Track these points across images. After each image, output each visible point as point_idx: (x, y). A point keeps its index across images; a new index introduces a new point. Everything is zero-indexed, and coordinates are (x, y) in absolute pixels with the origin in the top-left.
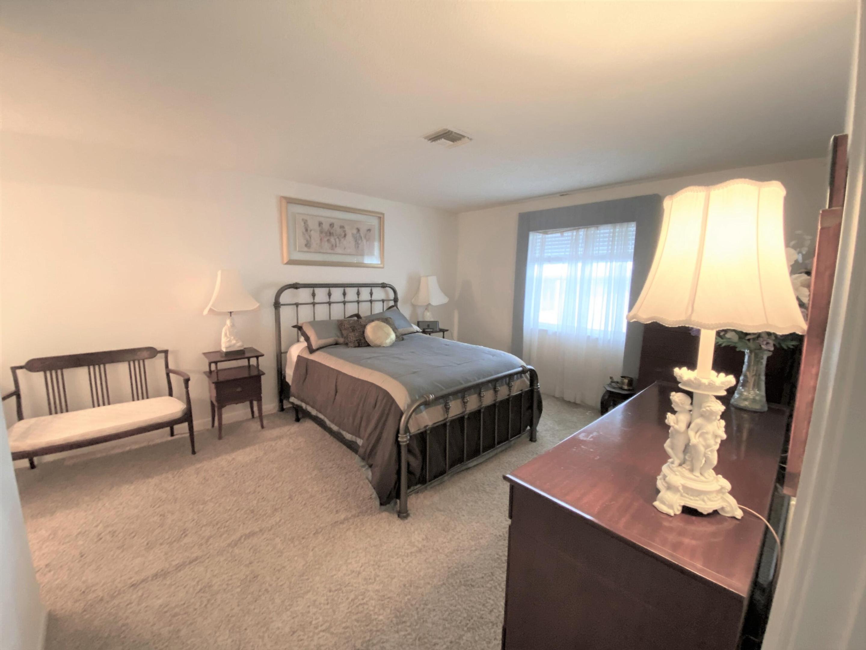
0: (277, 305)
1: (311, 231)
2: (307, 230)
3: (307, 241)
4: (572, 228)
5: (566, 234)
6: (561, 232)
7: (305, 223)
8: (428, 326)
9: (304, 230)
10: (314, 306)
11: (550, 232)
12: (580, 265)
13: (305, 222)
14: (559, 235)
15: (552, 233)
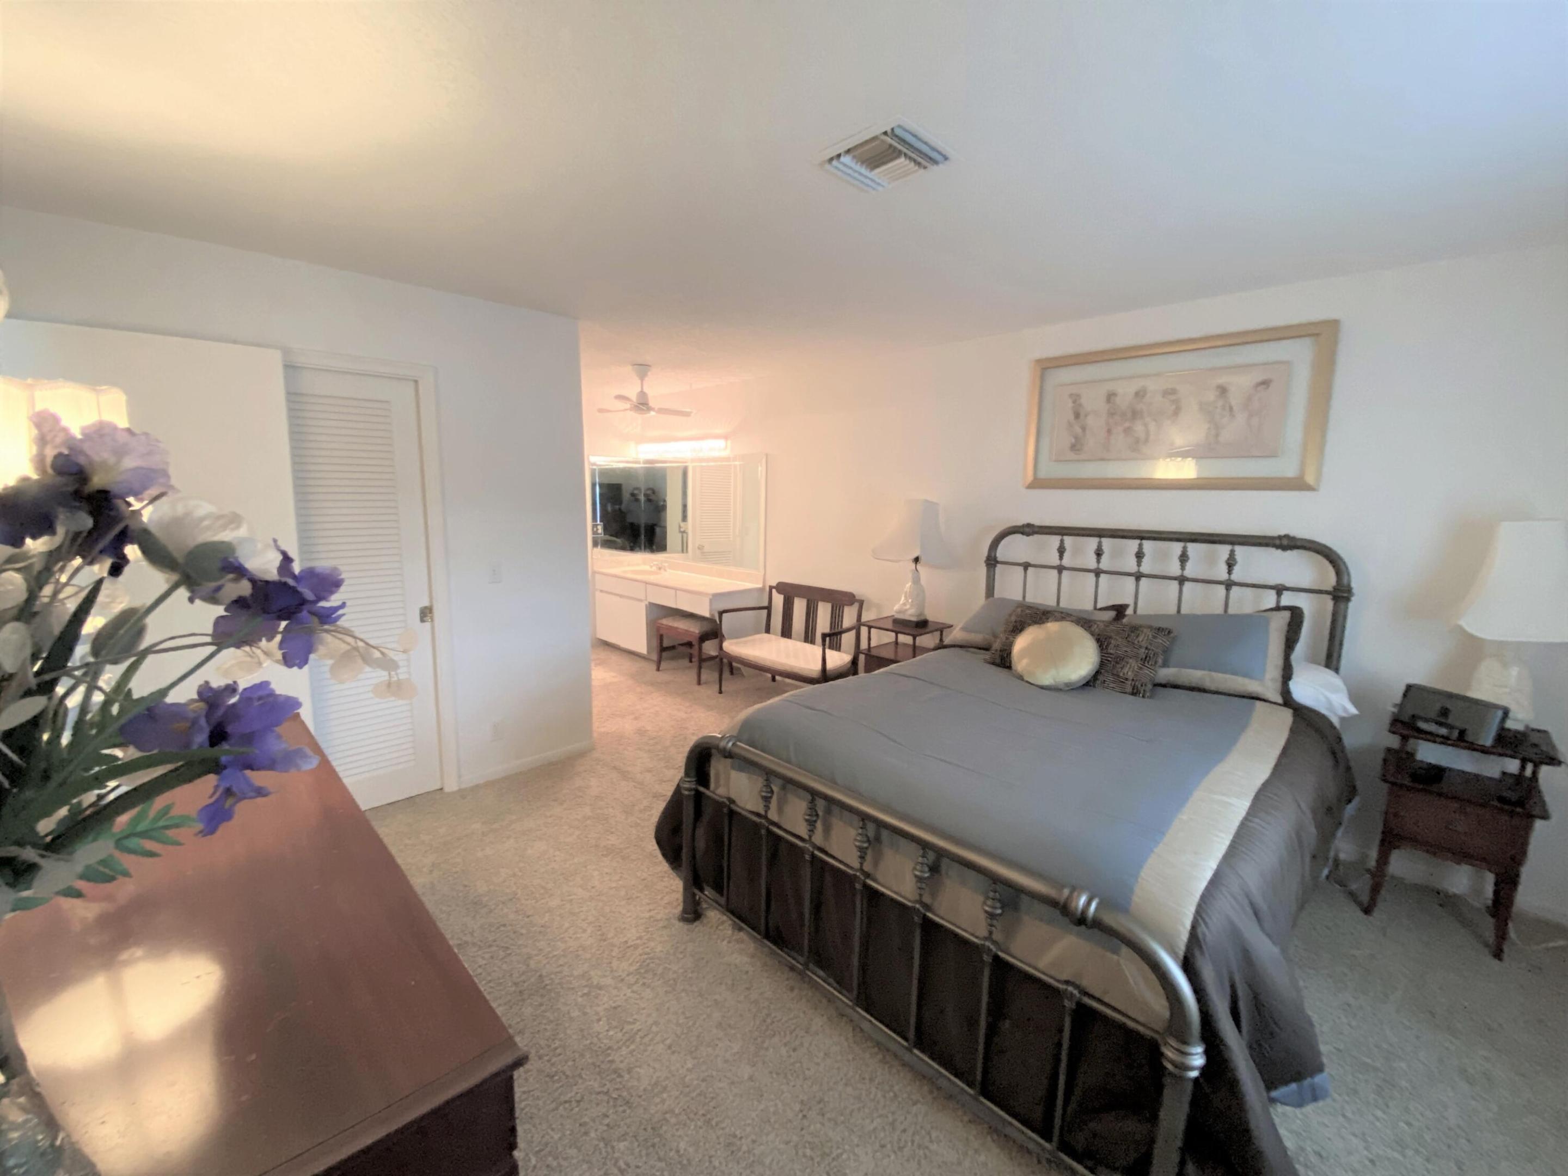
0: (992, 562)
1: (1086, 416)
2: (1077, 416)
3: (1076, 438)
7: (1074, 402)
8: (1445, 712)
9: (1072, 417)
10: (1060, 572)
13: (1076, 398)
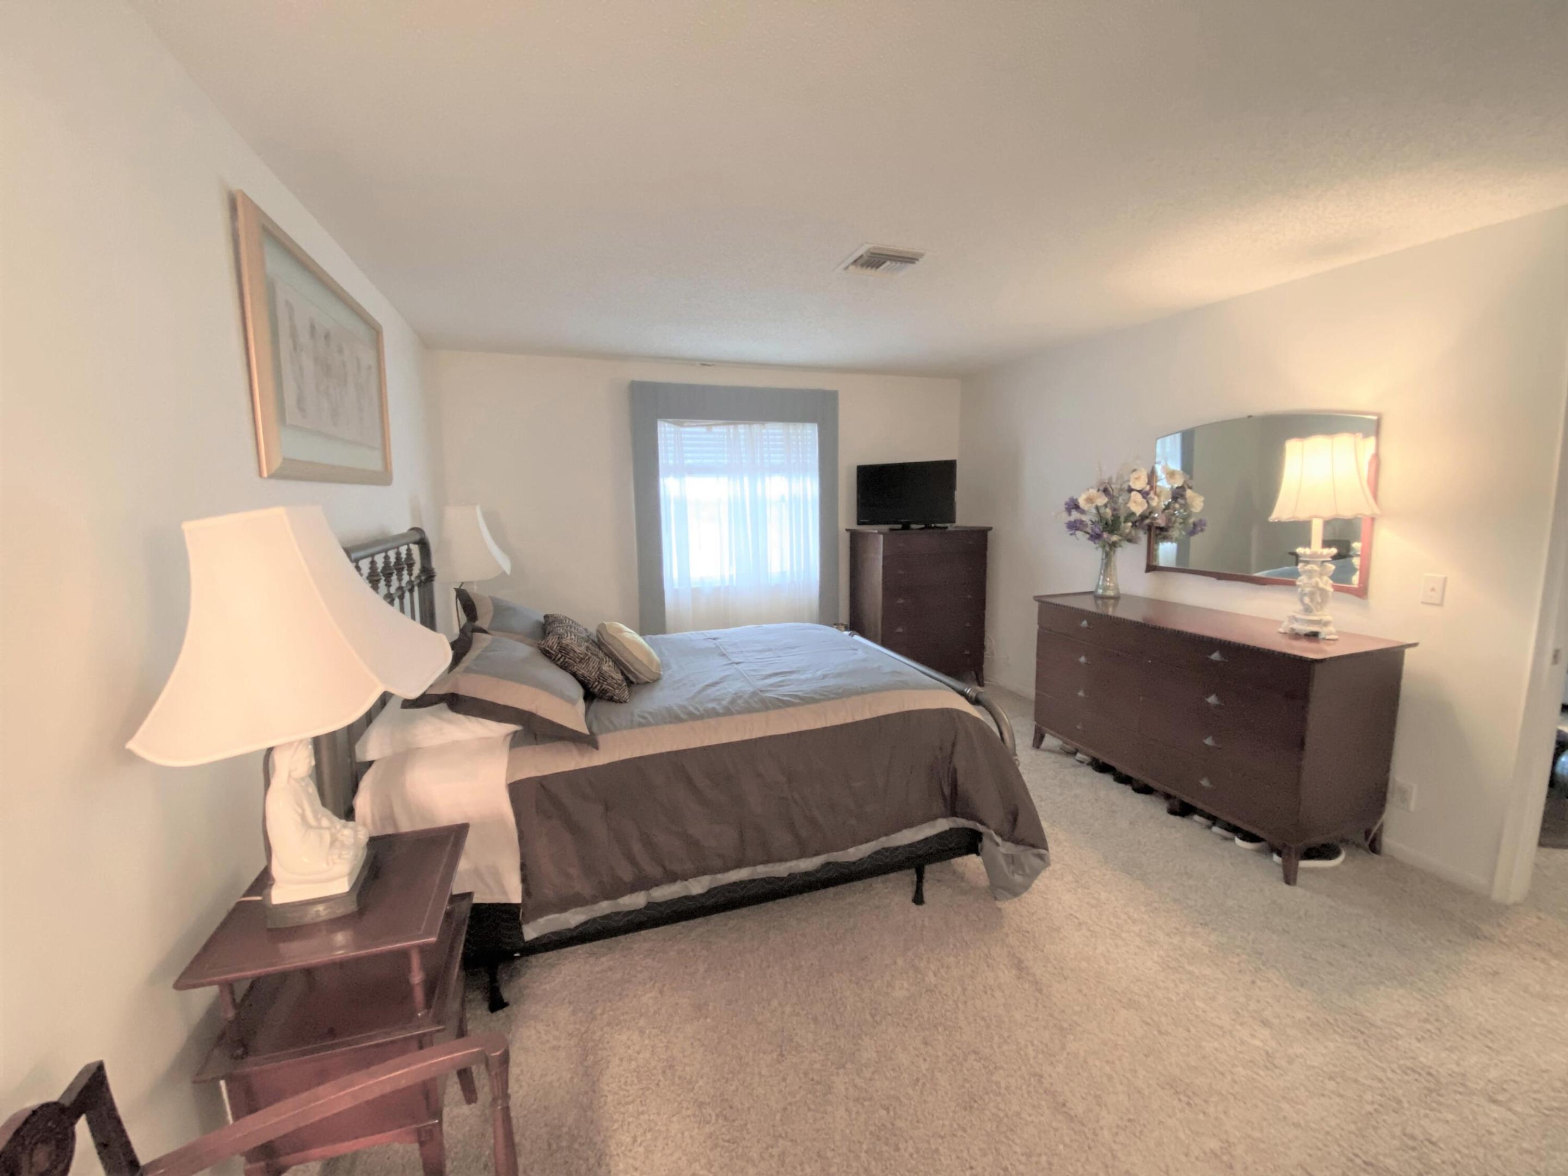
4: (726, 421)
5: (716, 429)
6: (706, 425)
11: (686, 424)
12: (746, 479)
14: (704, 430)
15: (689, 426)
